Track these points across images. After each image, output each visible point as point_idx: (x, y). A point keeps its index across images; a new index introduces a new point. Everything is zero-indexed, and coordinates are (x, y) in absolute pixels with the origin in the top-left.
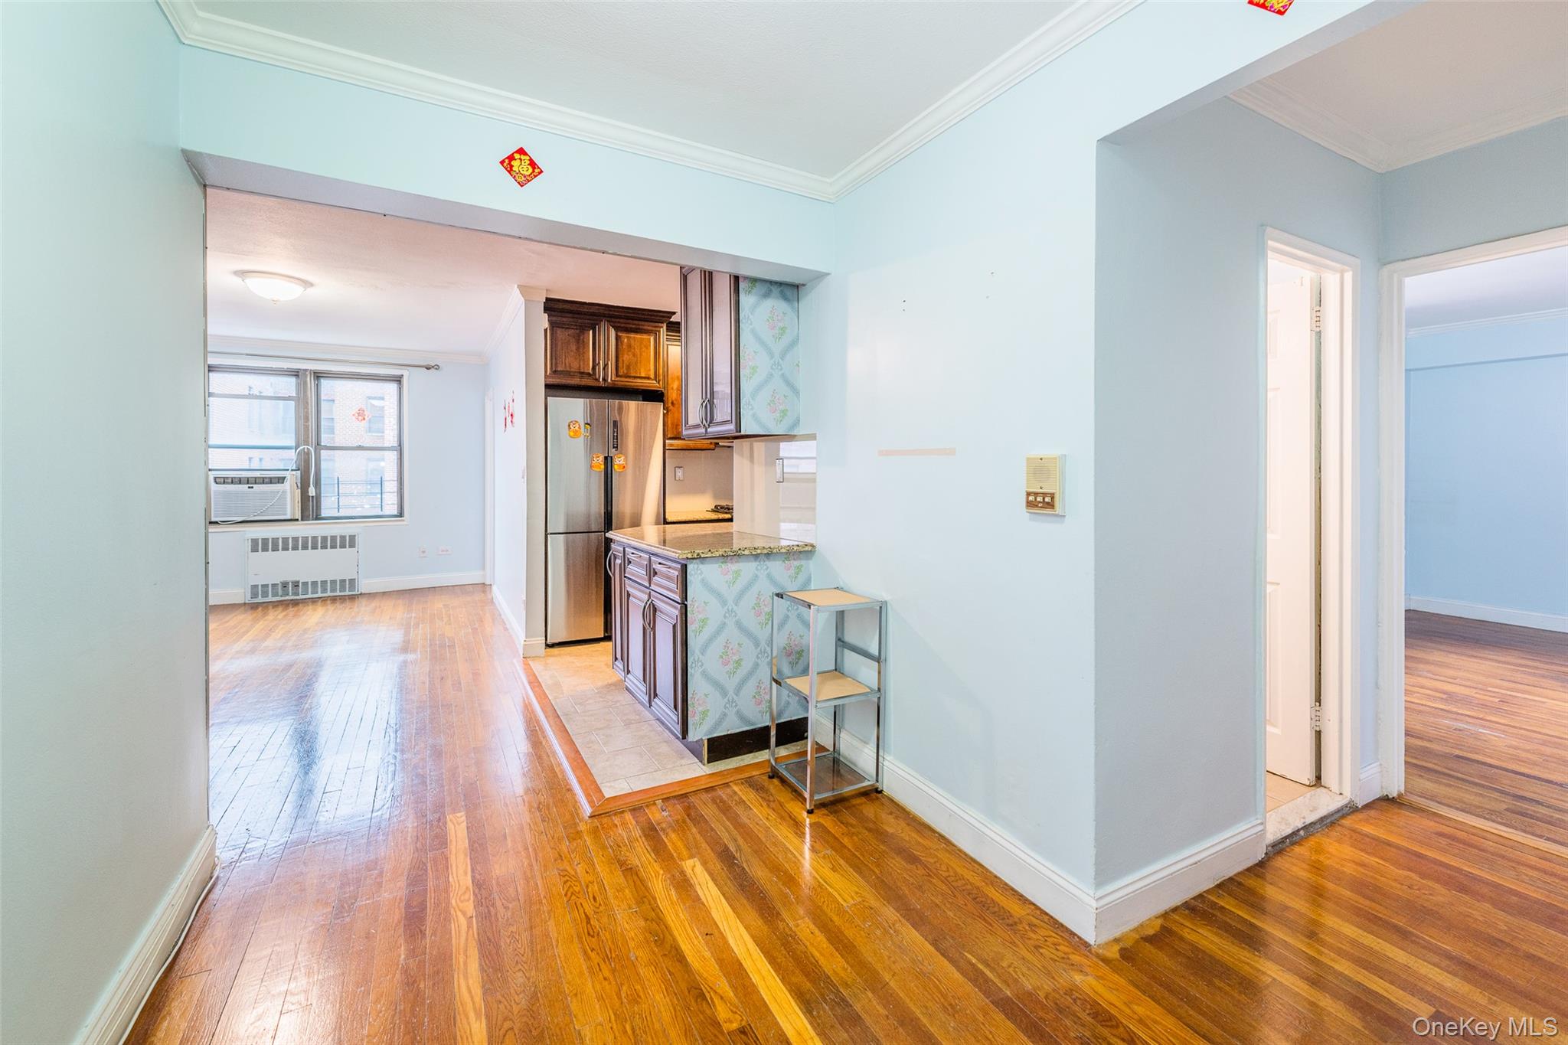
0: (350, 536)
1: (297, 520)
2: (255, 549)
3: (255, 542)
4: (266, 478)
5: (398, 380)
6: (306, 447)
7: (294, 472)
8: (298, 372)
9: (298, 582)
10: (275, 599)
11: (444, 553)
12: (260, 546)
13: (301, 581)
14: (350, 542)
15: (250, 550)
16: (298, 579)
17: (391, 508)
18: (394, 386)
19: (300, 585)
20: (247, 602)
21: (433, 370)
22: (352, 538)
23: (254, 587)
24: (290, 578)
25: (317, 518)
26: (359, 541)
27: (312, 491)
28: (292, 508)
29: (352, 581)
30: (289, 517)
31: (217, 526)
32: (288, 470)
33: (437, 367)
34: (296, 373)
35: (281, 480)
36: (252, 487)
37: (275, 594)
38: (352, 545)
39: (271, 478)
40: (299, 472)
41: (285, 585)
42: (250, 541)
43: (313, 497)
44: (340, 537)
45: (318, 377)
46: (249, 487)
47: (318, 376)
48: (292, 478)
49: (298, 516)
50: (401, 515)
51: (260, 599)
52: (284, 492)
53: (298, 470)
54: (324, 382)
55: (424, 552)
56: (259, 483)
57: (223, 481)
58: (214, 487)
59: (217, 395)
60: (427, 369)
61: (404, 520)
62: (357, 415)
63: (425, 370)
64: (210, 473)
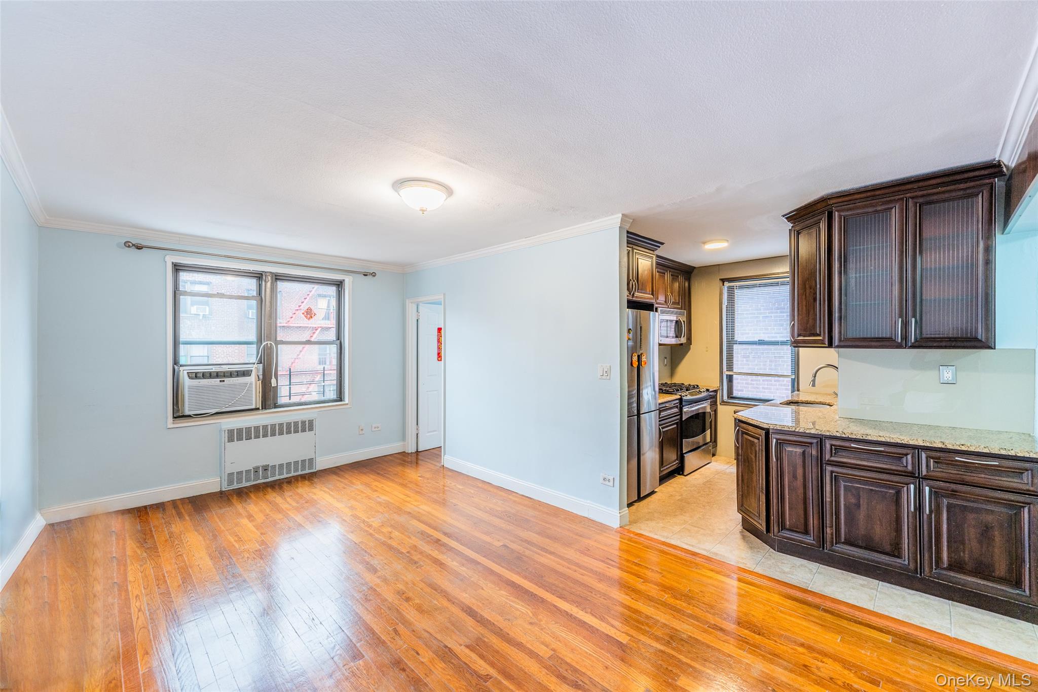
0: (309, 421)
1: (258, 409)
2: (231, 439)
3: (231, 432)
4: (233, 371)
5: (339, 284)
6: (269, 342)
7: (256, 366)
8: (260, 274)
10: (248, 484)
11: (376, 429)
12: (236, 435)
13: (271, 465)
14: (307, 426)
15: (226, 441)
16: (267, 464)
17: (331, 394)
18: (333, 290)
19: (269, 468)
20: (224, 489)
21: (370, 277)
22: (311, 422)
23: (231, 475)
24: (260, 463)
25: (276, 406)
26: (317, 424)
27: (273, 383)
28: (255, 400)
29: (311, 461)
30: (253, 407)
31: (190, 420)
32: (252, 364)
33: (374, 275)
34: (259, 276)
35: (246, 373)
36: (224, 381)
37: (248, 480)
38: (311, 429)
39: (238, 371)
41: (256, 470)
42: (226, 431)
43: (273, 387)
45: (276, 279)
46: (220, 381)
47: (277, 277)
48: (257, 370)
49: (259, 405)
50: (340, 398)
51: (236, 487)
52: (251, 384)
53: (261, 364)
54: (279, 283)
55: (362, 430)
56: (228, 377)
57: (195, 376)
58: (187, 383)
59: (185, 293)
60: (365, 275)
61: (347, 404)
62: (305, 313)
63: (363, 276)
64: (181, 368)
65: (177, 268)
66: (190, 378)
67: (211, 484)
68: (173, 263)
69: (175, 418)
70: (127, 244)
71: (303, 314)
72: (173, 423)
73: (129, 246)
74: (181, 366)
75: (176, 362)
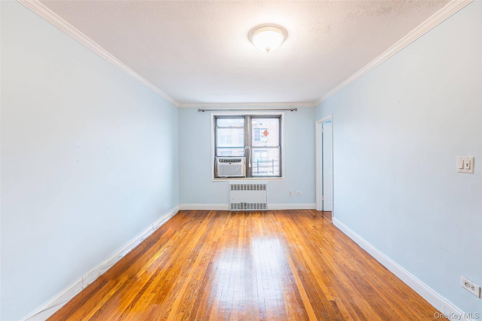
0: (264, 185)
1: (244, 177)
4: (235, 160)
5: (279, 117)
6: (248, 147)
7: (243, 158)
8: (245, 116)
9: (246, 203)
10: (239, 210)
11: (299, 194)
12: (234, 187)
13: (247, 203)
14: (263, 187)
15: (231, 189)
17: (276, 173)
18: (277, 120)
19: (247, 205)
20: (230, 210)
21: (294, 111)
23: (232, 204)
24: (244, 202)
25: (251, 177)
26: (267, 187)
27: (250, 166)
28: (243, 173)
29: (265, 204)
30: (242, 176)
31: (219, 179)
32: (242, 157)
33: (296, 110)
34: (244, 117)
35: (239, 161)
36: (231, 164)
37: (238, 208)
38: (265, 189)
39: (236, 160)
40: (245, 157)
41: (242, 205)
42: (231, 185)
43: (250, 167)
44: (260, 185)
46: (230, 164)
47: (252, 117)
48: (243, 159)
49: (245, 176)
50: (281, 176)
51: (234, 210)
52: (241, 165)
53: (245, 156)
54: (253, 119)
55: (291, 193)
56: (233, 162)
57: (222, 161)
58: (219, 164)
59: (219, 128)
60: (292, 111)
61: (283, 179)
62: (264, 133)
63: (291, 111)
64: (218, 158)
65: (216, 118)
66: (220, 162)
67: (226, 207)
68: (214, 116)
69: (216, 177)
70: (199, 110)
71: (263, 133)
72: (214, 179)
73: (199, 111)
74: (218, 157)
75: (216, 155)
